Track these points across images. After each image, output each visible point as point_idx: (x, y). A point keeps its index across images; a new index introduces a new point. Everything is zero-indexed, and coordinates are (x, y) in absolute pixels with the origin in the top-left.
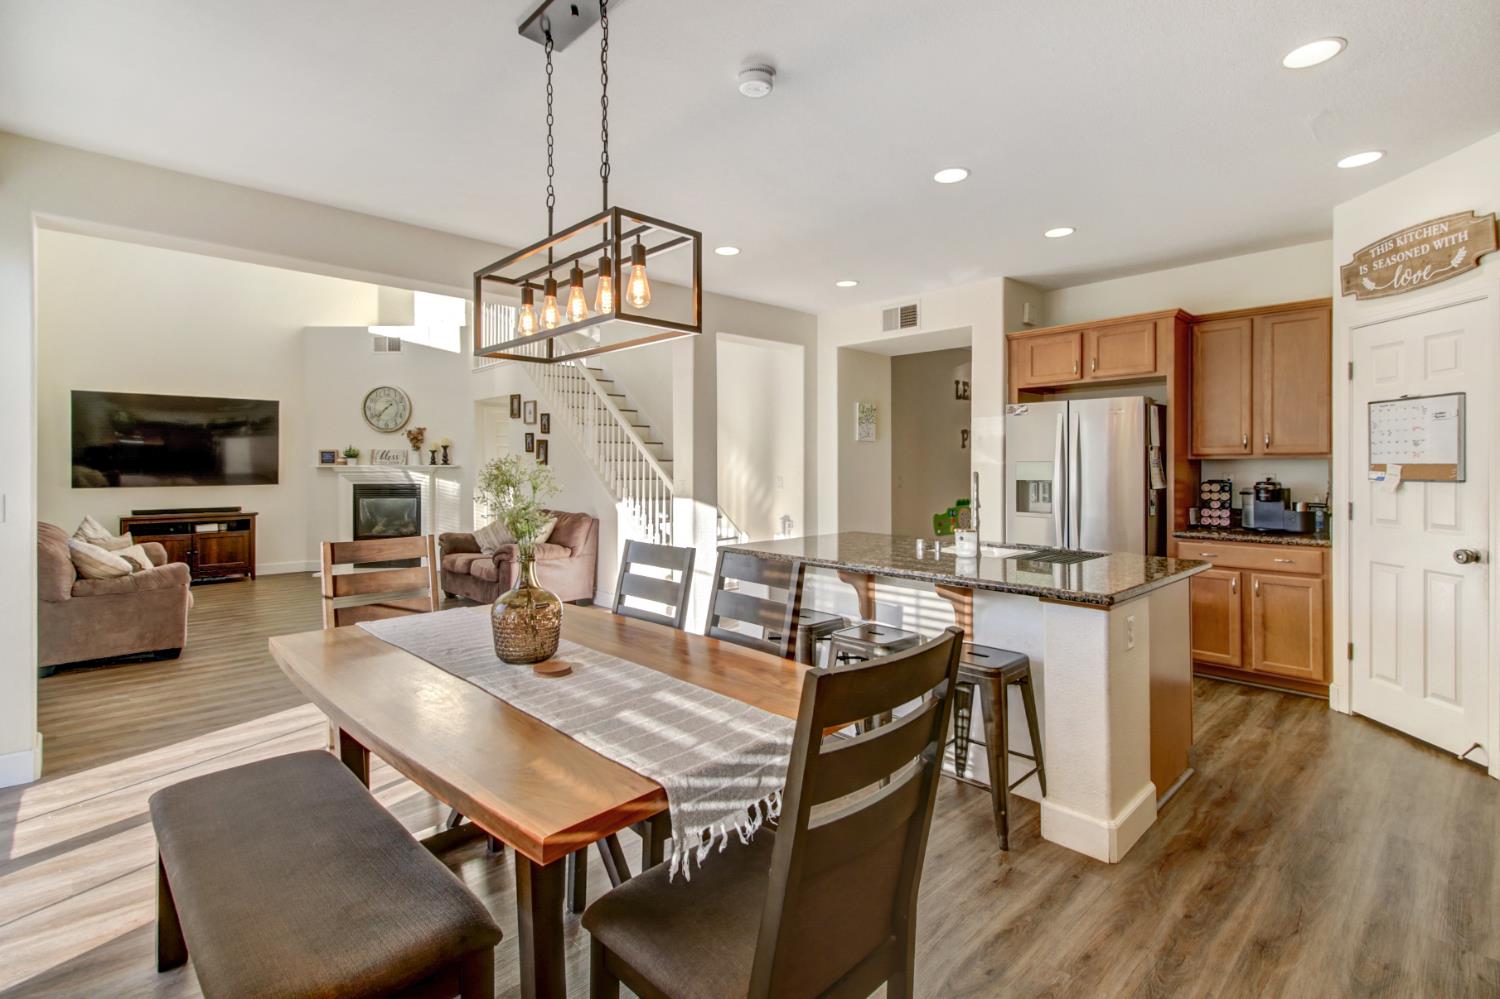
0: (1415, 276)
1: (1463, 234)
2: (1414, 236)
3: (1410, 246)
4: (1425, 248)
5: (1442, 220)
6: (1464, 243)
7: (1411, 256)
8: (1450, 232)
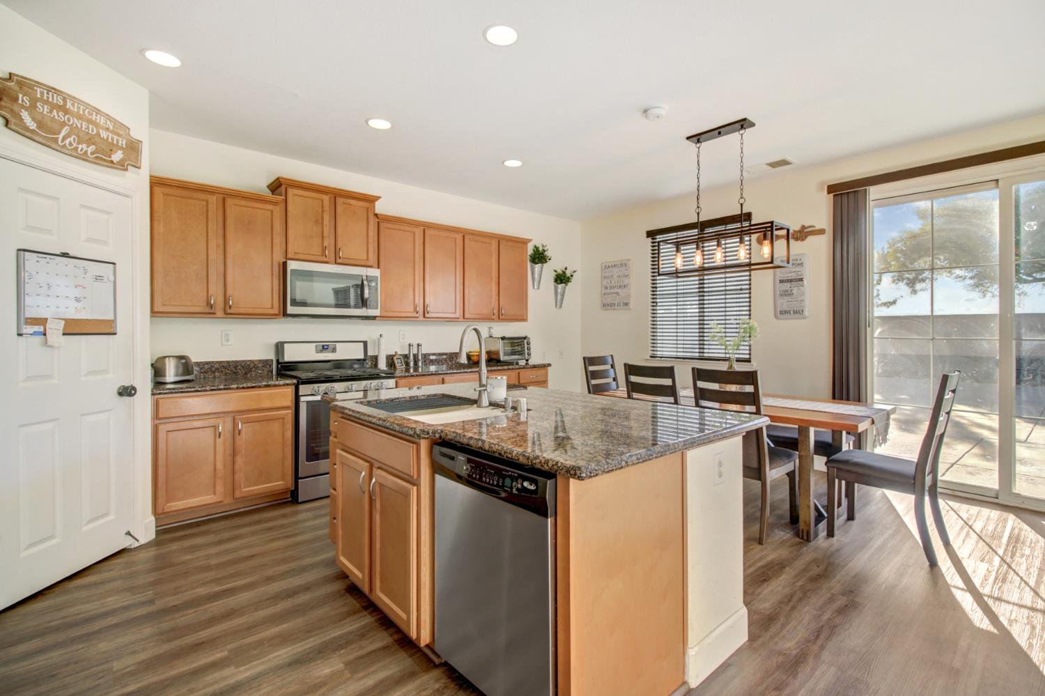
0: (80, 147)
1: (122, 141)
2: (84, 111)
3: (80, 117)
4: (93, 130)
5: (108, 117)
6: (121, 148)
7: (79, 126)
8: (113, 132)
